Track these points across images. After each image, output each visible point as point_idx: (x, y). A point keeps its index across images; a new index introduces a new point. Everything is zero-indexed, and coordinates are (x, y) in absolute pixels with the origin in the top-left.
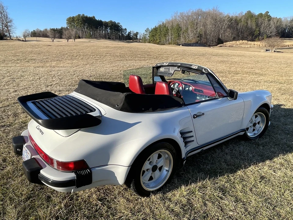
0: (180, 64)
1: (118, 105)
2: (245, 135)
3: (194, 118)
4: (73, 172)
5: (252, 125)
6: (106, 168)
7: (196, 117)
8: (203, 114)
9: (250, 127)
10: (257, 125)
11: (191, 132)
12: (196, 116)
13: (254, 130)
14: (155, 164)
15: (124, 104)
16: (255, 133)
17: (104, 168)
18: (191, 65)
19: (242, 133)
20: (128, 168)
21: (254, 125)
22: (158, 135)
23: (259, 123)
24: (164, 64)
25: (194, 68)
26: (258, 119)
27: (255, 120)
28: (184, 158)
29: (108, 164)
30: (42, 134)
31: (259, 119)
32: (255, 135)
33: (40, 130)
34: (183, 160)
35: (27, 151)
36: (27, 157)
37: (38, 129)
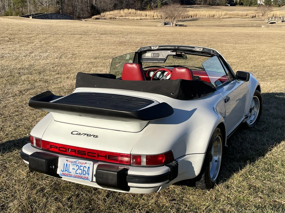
0: (177, 47)
1: (173, 94)
2: (246, 123)
3: (226, 102)
4: (164, 165)
6: (184, 159)
8: (229, 98)
13: (250, 117)
15: (179, 91)
16: (251, 121)
18: (194, 48)
19: (245, 120)
20: (204, 155)
21: (251, 111)
23: (253, 108)
25: (198, 50)
27: (251, 105)
29: (186, 154)
30: (96, 137)
33: (85, 134)
34: (225, 147)
35: (77, 162)
36: (82, 168)
37: (80, 134)
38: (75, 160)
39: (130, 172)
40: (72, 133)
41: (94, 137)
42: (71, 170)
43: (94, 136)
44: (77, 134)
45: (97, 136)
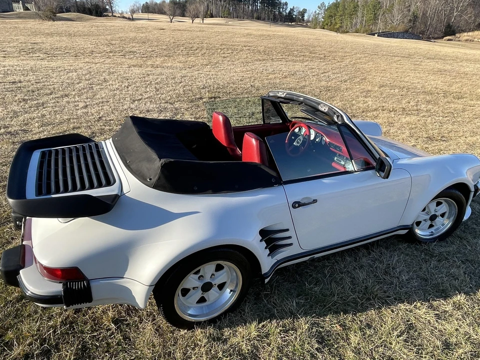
1: (150, 179)
2: (411, 234)
3: (294, 207)
5: (428, 217)
7: (299, 207)
8: (314, 200)
9: (425, 220)
10: (439, 219)
11: (287, 230)
12: (297, 205)
13: (431, 226)
14: (209, 281)
15: (159, 178)
16: (432, 232)
17: (112, 282)
18: (319, 104)
19: (403, 232)
21: (433, 218)
23: (443, 215)
24: (280, 93)
25: (323, 109)
26: (441, 208)
27: (435, 209)
28: (266, 274)
31: (444, 208)
32: (432, 235)
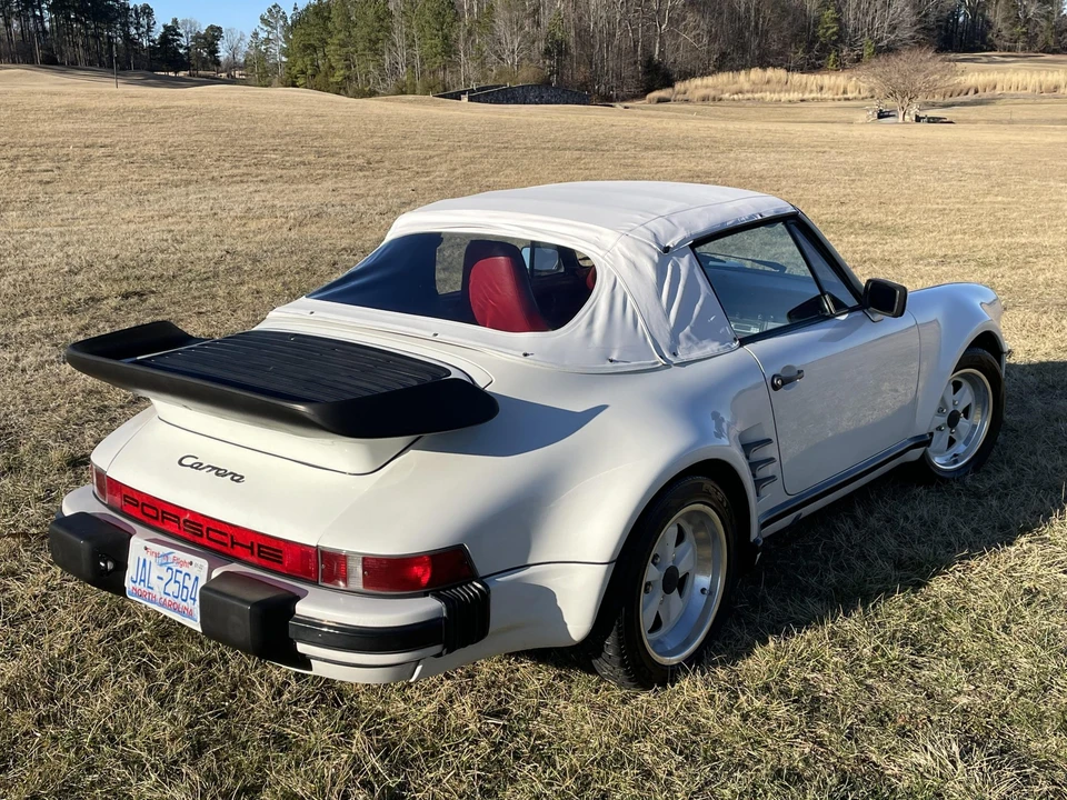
2: (925, 461)
3: (776, 388)
4: (426, 595)
5: (944, 420)
6: (522, 578)
7: (783, 384)
8: (799, 372)
9: (939, 429)
10: (962, 421)
11: (769, 441)
12: (780, 380)
13: (952, 442)
14: (672, 564)
16: (955, 455)
17: (519, 579)
19: (915, 454)
20: (607, 570)
21: (953, 420)
22: (690, 448)
23: (966, 412)
26: (962, 396)
27: (954, 402)
28: (756, 541)
29: (529, 562)
30: (237, 481)
31: (966, 396)
32: (956, 462)
33: (214, 468)
34: (754, 547)
35: (171, 556)
36: (180, 577)
37: (198, 467)
38: (167, 550)
39: (303, 609)
40: (180, 463)
41: (232, 479)
42: (154, 580)
43: (236, 475)
44: (192, 466)
45: (242, 477)
